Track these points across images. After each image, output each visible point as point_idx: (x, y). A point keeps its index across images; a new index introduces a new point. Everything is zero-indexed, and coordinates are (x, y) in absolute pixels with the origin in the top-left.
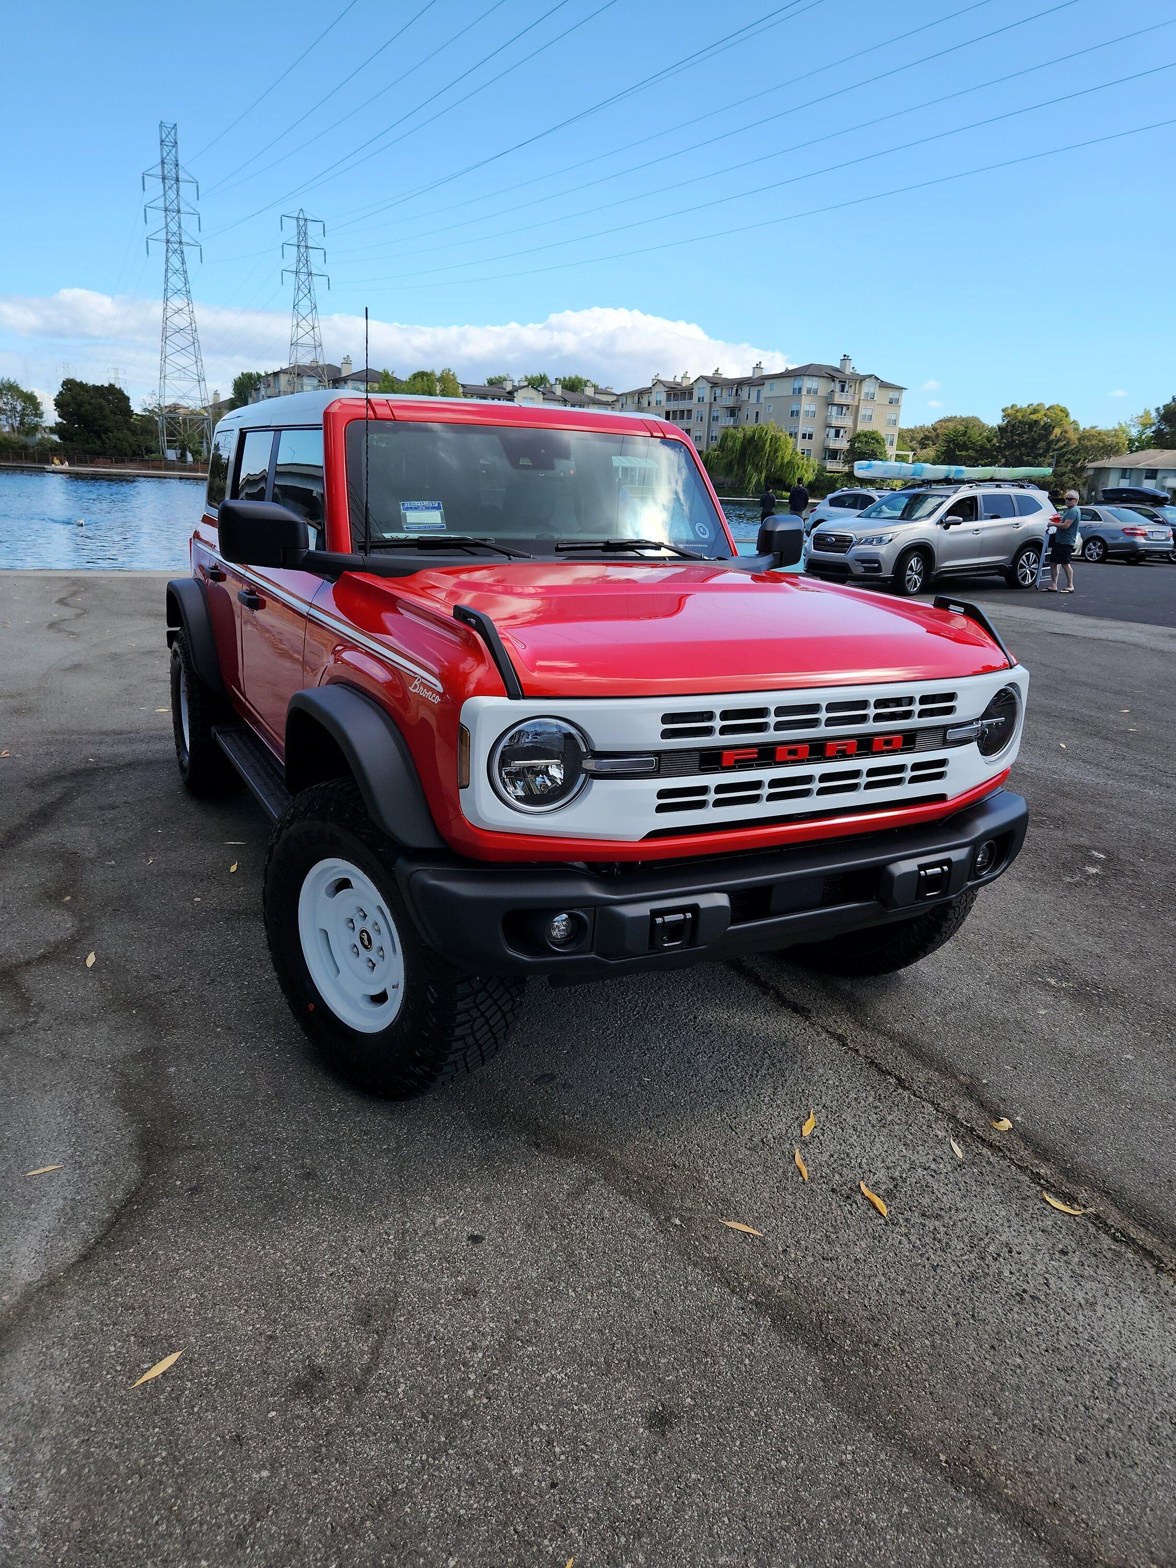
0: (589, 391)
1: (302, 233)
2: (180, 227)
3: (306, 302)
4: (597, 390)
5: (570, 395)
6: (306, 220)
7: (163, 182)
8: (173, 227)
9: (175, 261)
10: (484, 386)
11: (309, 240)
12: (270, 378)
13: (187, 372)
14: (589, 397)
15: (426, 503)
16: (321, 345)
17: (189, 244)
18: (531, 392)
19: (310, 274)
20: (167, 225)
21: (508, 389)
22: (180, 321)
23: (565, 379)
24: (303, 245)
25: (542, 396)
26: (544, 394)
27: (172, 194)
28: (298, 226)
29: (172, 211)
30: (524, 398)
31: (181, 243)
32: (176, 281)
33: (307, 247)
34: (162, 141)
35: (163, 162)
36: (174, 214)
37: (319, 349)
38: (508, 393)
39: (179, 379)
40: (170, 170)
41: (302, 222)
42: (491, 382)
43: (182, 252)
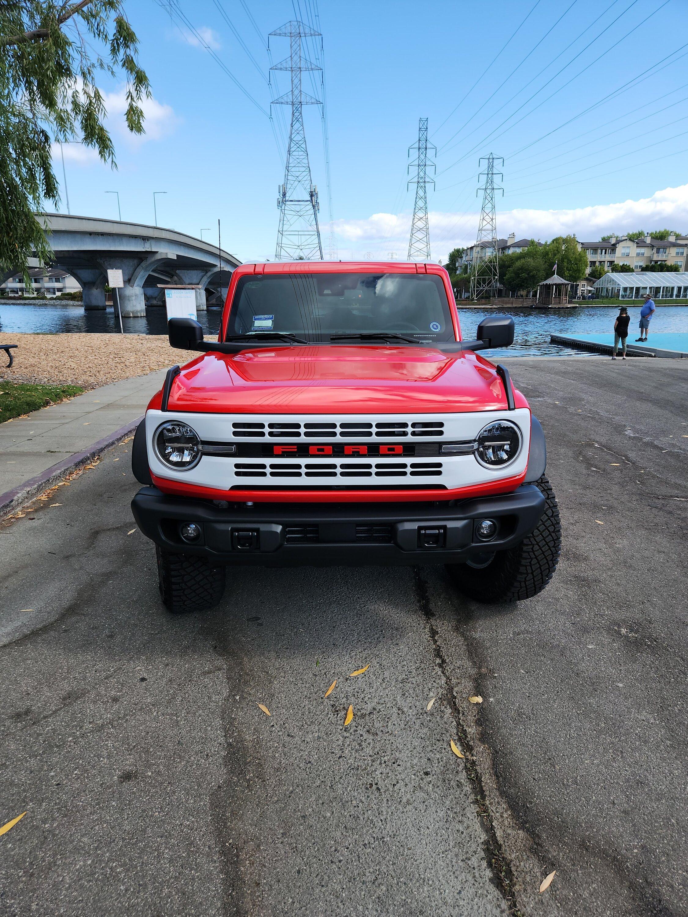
0: (672, 239)
1: (491, 166)
2: (425, 173)
3: (490, 205)
4: (678, 237)
5: (657, 243)
6: (493, 159)
7: (419, 151)
8: (422, 174)
9: (421, 193)
10: (599, 242)
11: (494, 169)
12: (469, 251)
13: (421, 251)
14: (671, 243)
15: (266, 316)
16: (495, 229)
17: (429, 182)
18: (629, 243)
19: (493, 189)
20: (419, 173)
21: (612, 243)
22: (420, 224)
23: (656, 232)
24: (490, 173)
25: (636, 245)
26: (637, 243)
27: (422, 157)
28: (489, 162)
29: (422, 165)
30: (624, 247)
31: (425, 182)
32: (421, 203)
33: (492, 174)
34: (420, 128)
35: (419, 140)
36: (422, 167)
37: (494, 231)
38: (613, 245)
39: (418, 256)
40: (423, 142)
41: (491, 160)
42: (604, 239)
43: (425, 187)
